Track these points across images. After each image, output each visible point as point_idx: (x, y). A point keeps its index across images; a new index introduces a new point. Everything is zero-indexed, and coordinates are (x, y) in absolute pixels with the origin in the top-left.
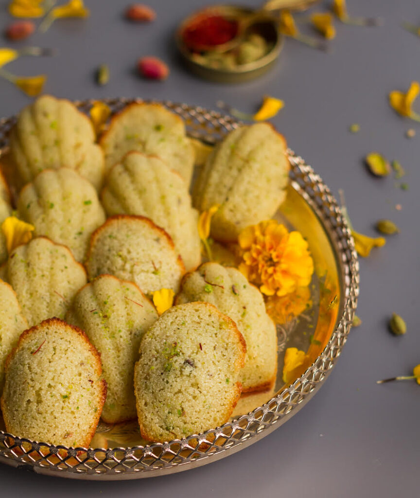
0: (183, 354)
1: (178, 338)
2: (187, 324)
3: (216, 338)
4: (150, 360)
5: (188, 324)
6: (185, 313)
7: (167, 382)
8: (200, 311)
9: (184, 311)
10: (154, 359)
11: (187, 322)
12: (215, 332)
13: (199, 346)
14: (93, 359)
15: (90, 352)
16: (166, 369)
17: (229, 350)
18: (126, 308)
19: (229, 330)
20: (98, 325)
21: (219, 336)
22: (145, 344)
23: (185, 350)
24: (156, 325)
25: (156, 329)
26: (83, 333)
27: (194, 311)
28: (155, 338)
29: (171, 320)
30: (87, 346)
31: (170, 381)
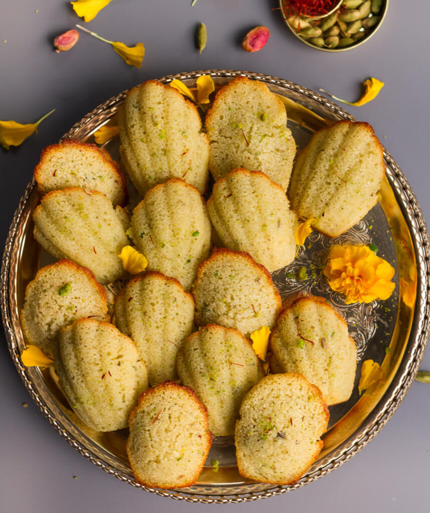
0: (276, 428)
1: (273, 411)
2: (280, 397)
3: (304, 410)
4: (249, 426)
5: (282, 397)
6: (280, 387)
7: (262, 447)
8: (292, 386)
9: (279, 385)
10: (252, 426)
11: (281, 395)
12: (304, 404)
13: (290, 419)
14: (202, 416)
15: (199, 411)
16: (262, 437)
17: (315, 419)
18: (230, 369)
19: (316, 403)
20: (205, 385)
21: (307, 408)
22: (244, 409)
23: (278, 425)
24: (255, 395)
25: (254, 399)
26: (193, 394)
27: (287, 386)
28: (253, 408)
29: (268, 393)
30: (197, 405)
31: (265, 448)
